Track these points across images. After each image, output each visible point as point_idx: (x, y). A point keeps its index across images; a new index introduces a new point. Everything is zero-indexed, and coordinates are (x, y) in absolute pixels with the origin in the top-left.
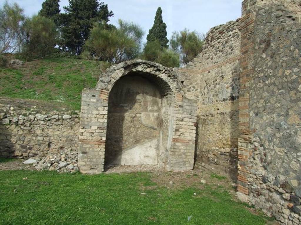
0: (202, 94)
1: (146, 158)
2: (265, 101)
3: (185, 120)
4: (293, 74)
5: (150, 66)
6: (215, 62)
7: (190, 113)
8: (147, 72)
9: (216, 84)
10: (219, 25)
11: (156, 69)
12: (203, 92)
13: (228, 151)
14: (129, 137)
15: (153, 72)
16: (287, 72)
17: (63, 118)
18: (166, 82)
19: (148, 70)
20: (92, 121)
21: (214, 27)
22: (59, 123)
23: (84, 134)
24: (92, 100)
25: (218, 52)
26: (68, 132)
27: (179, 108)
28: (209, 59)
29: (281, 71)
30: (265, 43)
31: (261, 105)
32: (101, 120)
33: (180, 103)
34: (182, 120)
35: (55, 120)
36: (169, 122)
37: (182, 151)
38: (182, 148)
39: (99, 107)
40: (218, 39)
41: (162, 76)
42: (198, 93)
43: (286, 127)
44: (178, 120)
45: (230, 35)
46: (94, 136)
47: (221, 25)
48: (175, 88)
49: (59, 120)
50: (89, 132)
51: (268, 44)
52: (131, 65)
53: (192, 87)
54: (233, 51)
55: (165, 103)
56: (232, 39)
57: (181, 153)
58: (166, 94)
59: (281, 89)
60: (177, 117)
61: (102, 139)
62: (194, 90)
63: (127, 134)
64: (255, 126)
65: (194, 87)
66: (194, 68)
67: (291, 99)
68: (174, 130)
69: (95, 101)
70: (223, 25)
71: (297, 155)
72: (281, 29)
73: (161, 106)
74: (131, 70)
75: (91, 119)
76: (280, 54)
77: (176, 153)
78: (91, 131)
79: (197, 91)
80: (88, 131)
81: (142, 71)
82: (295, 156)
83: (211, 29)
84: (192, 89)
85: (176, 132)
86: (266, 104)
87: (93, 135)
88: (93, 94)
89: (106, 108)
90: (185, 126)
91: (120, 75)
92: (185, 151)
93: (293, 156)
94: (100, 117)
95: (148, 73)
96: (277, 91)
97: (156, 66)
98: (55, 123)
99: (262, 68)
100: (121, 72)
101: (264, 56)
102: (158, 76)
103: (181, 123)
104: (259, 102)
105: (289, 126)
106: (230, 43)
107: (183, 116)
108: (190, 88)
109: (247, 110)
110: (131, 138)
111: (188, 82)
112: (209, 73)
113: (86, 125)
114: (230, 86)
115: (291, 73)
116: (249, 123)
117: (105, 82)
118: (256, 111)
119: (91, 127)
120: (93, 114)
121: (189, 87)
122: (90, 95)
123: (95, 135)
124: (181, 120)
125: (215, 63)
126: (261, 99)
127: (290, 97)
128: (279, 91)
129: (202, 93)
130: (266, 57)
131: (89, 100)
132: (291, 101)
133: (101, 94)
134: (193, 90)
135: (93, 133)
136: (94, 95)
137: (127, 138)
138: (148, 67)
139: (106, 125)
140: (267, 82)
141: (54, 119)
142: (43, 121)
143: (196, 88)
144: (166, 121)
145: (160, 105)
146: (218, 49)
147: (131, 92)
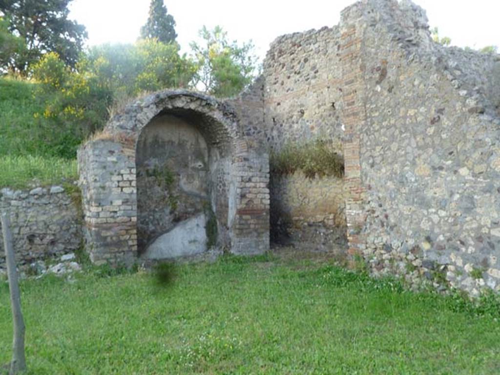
0: (269, 139)
1: (192, 244)
2: (382, 148)
3: (253, 180)
4: (419, 114)
5: (195, 99)
6: (289, 89)
7: (260, 168)
8: (190, 109)
9: (293, 122)
10: (291, 33)
11: (204, 103)
12: (271, 135)
13: (320, 220)
14: (163, 214)
15: (200, 109)
16: (411, 112)
17: (51, 191)
18: (220, 123)
19: (193, 106)
20: (113, 193)
21: (283, 35)
22: (43, 201)
23: (101, 215)
24: (109, 159)
25: (293, 74)
26: (63, 214)
27: (244, 163)
28: (277, 84)
29: (403, 109)
30: (379, 72)
31: (378, 154)
32: (127, 190)
33: (245, 154)
34: (250, 180)
35: (36, 197)
36: (227, 185)
37: (252, 226)
38: (252, 221)
39: (122, 169)
40: (291, 54)
41: (214, 115)
42: (262, 138)
43: (413, 180)
44: (242, 181)
45: (312, 50)
46: (118, 217)
47: (294, 34)
48: (235, 132)
49: (43, 195)
50: (108, 211)
51: (383, 74)
52: (165, 98)
53: (252, 128)
54: (319, 73)
55: (216, 156)
56: (316, 56)
57: (251, 230)
58: (218, 141)
59: (404, 133)
60: (242, 177)
61: (131, 220)
62: (256, 131)
63: (160, 210)
64: (370, 181)
65: (255, 128)
66: (254, 97)
67: (417, 145)
68: (239, 197)
69: (114, 159)
70: (298, 33)
71: (428, 212)
72: (401, 57)
73: (209, 161)
74: (164, 107)
75: (110, 190)
76: (401, 88)
77: (245, 231)
78: (111, 210)
79: (260, 134)
80: (108, 209)
81: (182, 108)
82: (426, 214)
83: (279, 37)
84: (252, 131)
85: (241, 199)
86: (384, 151)
87: (116, 216)
88: (110, 149)
89: (134, 171)
90: (254, 189)
91: (151, 115)
92: (257, 227)
93: (424, 214)
94: (124, 185)
95: (192, 110)
96: (399, 136)
97: (205, 98)
98: (37, 202)
99: (377, 105)
100: (152, 112)
101: (378, 88)
102: (207, 115)
103: (248, 185)
104: (374, 149)
105: (417, 178)
106: (311, 62)
107: (251, 174)
108: (250, 129)
109: (358, 161)
110: (167, 215)
111: (246, 120)
112: (279, 106)
113: (103, 200)
114: (316, 126)
115: (416, 113)
116: (361, 178)
117: (127, 129)
118: (371, 161)
119: (111, 203)
120: (113, 182)
121: (248, 128)
122: (105, 152)
123: (118, 215)
124: (247, 180)
125: (287, 91)
126: (377, 145)
127: (417, 143)
128: (401, 135)
129: (268, 136)
130: (381, 91)
131: (105, 159)
132: (419, 147)
133: (123, 147)
134: (254, 133)
135: (116, 212)
136: (113, 150)
137: (160, 215)
138: (192, 101)
139: (134, 197)
140: (384, 124)
141: (34, 195)
142: (16, 199)
143: (259, 129)
144: (221, 184)
145: (206, 159)
146: (293, 70)
147: (160, 141)
